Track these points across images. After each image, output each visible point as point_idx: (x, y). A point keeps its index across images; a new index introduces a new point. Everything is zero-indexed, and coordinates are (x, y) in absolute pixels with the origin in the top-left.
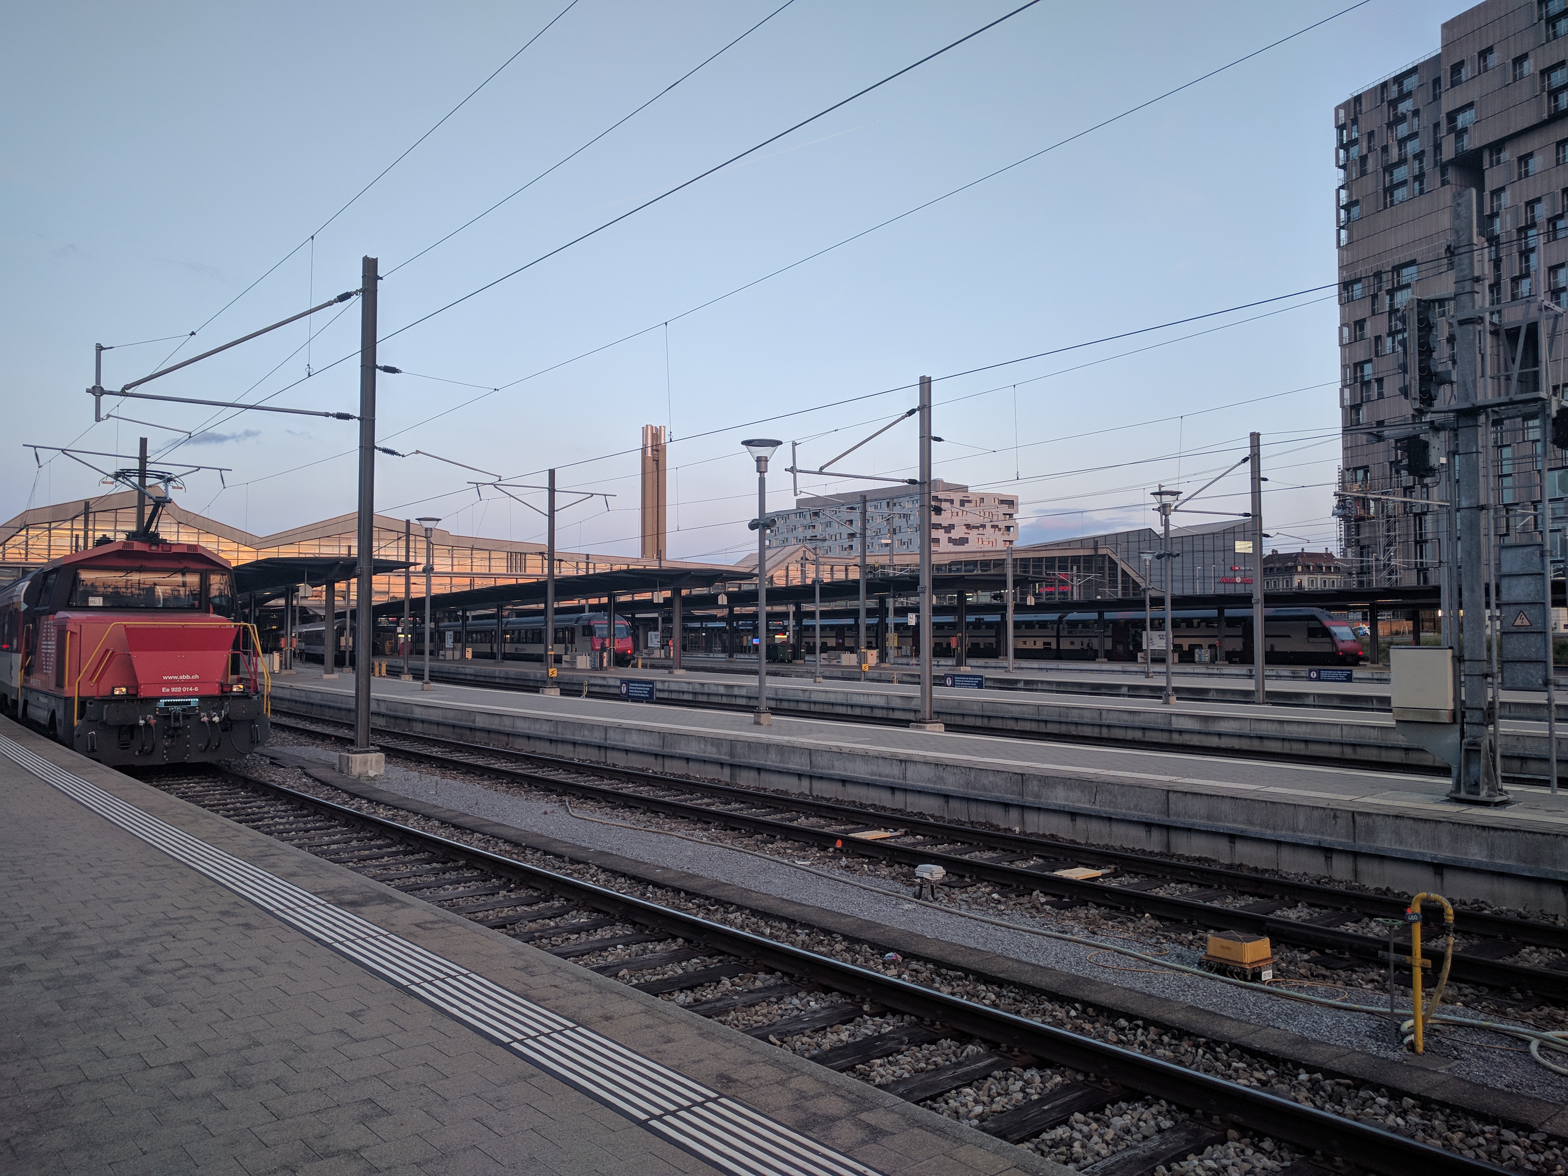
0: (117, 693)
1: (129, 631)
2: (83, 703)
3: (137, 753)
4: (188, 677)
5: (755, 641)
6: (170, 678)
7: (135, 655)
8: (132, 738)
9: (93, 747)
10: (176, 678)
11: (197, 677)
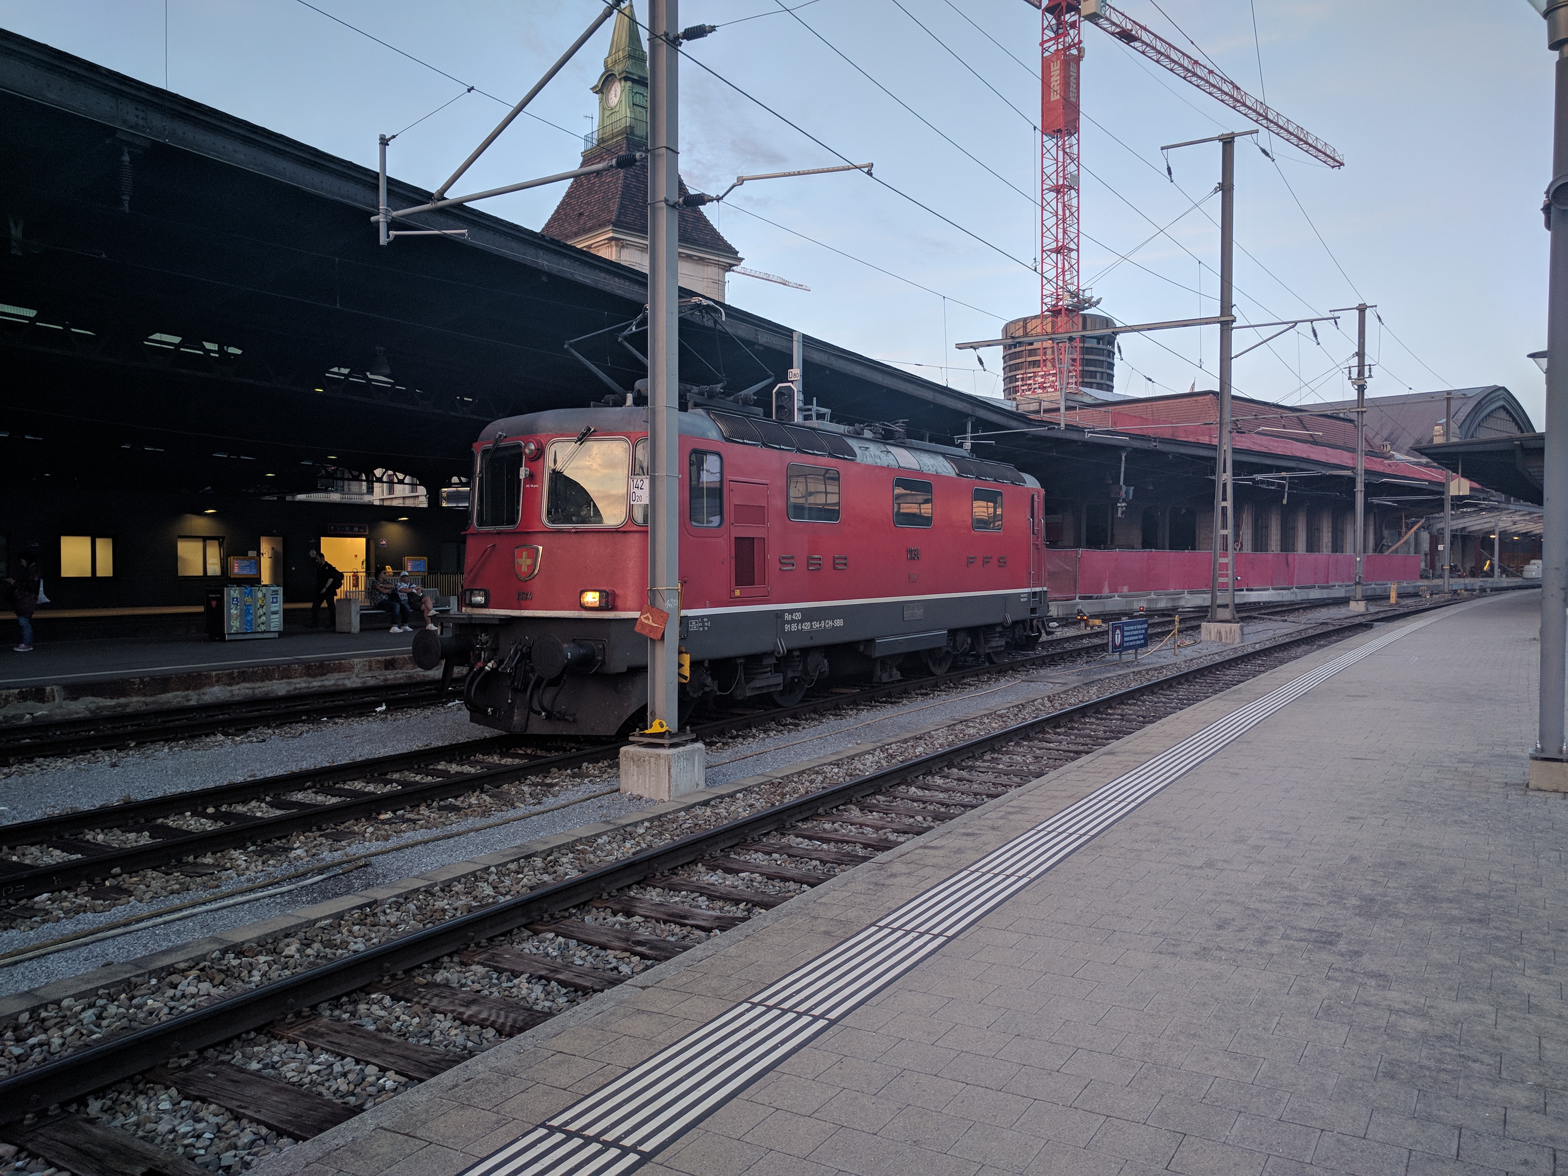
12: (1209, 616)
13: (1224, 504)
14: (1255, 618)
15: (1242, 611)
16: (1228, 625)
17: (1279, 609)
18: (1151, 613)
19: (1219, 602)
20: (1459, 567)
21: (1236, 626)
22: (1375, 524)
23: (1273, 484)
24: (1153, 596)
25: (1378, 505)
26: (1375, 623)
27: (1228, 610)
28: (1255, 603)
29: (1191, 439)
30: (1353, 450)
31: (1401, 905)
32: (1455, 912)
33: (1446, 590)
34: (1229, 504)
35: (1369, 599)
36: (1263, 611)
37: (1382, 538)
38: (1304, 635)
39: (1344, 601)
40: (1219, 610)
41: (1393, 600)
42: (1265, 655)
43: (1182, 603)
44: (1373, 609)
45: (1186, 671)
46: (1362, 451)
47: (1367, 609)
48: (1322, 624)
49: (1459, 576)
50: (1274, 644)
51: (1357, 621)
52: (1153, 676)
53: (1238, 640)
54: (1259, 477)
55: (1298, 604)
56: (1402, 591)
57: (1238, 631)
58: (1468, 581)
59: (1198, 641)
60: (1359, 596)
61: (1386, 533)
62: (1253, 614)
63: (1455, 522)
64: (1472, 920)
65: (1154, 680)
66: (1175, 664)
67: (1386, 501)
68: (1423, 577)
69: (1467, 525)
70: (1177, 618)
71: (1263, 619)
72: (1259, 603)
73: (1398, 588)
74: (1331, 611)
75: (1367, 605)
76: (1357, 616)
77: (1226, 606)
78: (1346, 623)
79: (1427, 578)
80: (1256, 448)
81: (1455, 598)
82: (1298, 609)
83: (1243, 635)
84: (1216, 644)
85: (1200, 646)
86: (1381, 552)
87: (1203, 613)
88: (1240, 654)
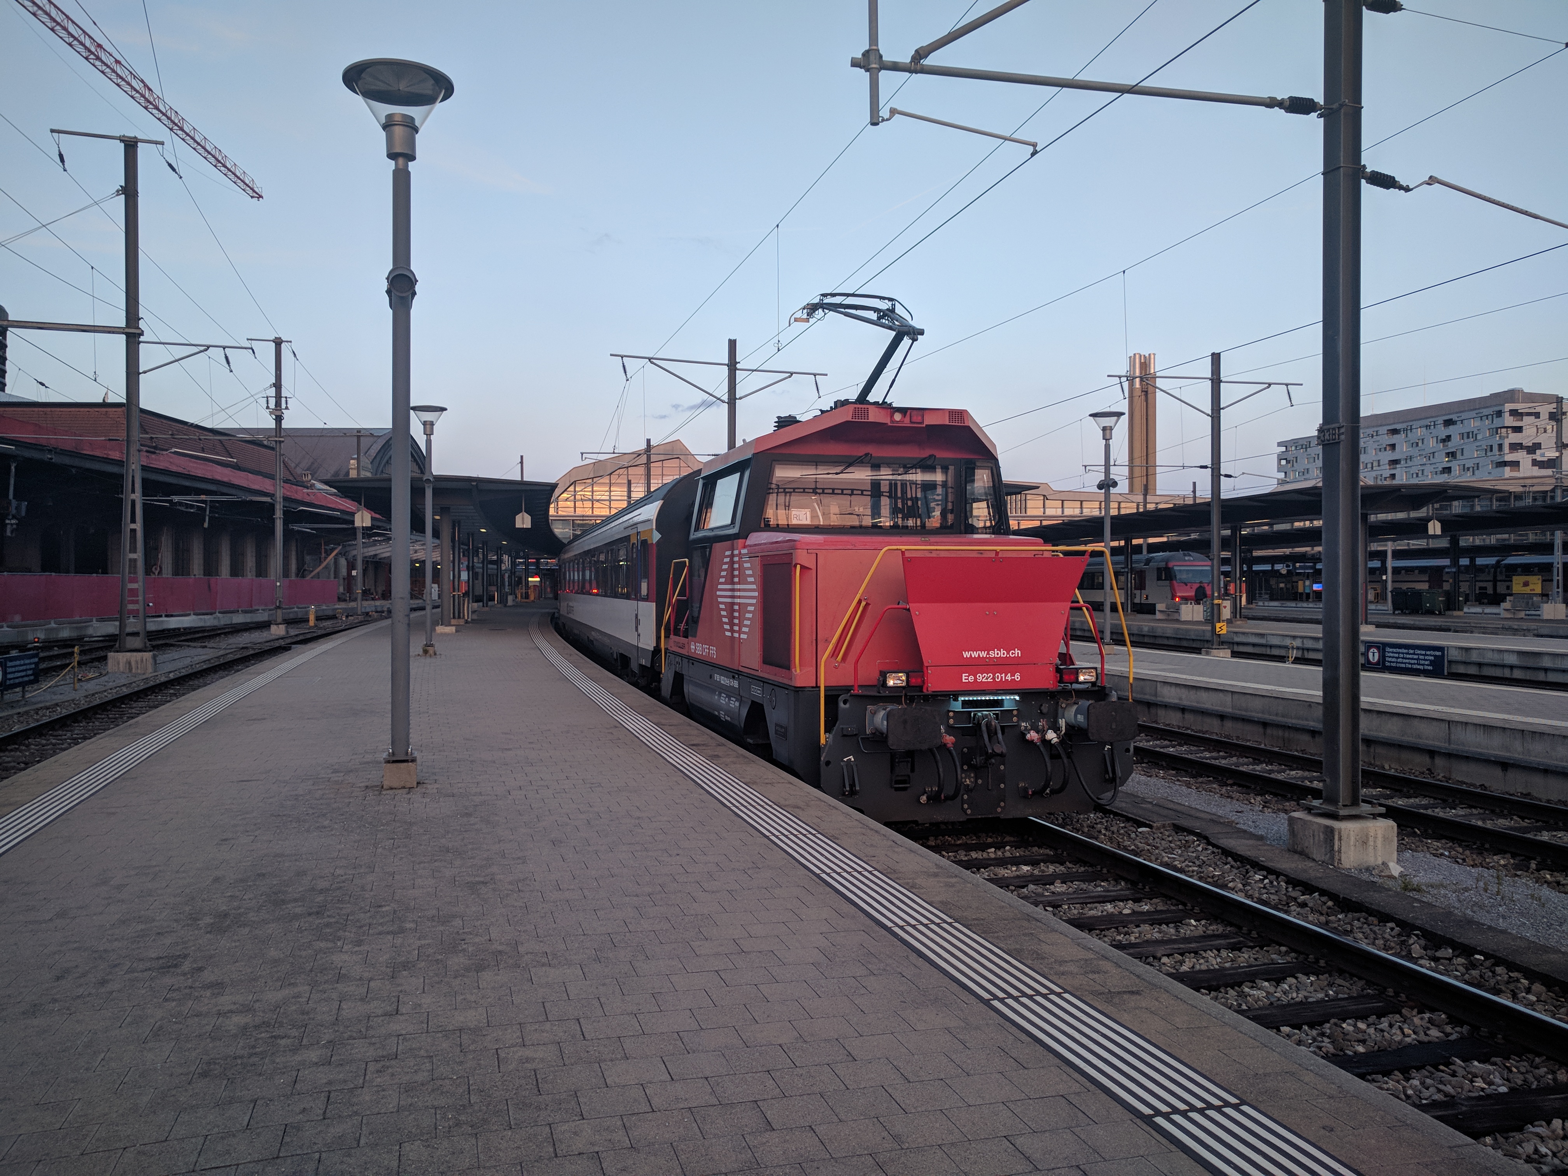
0: (891, 683)
1: (908, 561)
2: (832, 699)
3: (923, 799)
4: (1002, 653)
5: (1316, 587)
6: (975, 654)
7: (916, 609)
8: (913, 770)
9: (852, 785)
10: (983, 654)
11: (1017, 653)
12: (117, 645)
13: (133, 526)
14: (172, 645)
15: (155, 639)
16: (139, 655)
17: (200, 635)
18: (48, 644)
19: (129, 630)
20: (373, 590)
21: (148, 655)
22: (297, 551)
23: (192, 506)
24: (53, 625)
25: (298, 531)
26: (293, 646)
27: (138, 638)
28: (174, 629)
29: (97, 453)
30: (271, 477)
31: (251, 914)
32: (298, 910)
33: (359, 613)
34: (138, 526)
35: (289, 622)
36: (183, 638)
37: (304, 563)
38: (222, 661)
39: (265, 626)
40: (129, 638)
41: (312, 623)
42: (179, 684)
43: (90, 631)
44: (293, 632)
45: (86, 706)
46: (280, 479)
47: (287, 632)
48: (243, 648)
49: (373, 599)
50: (190, 671)
51: (277, 644)
52: (44, 715)
53: (150, 670)
54: (176, 499)
55: (219, 629)
56: (320, 614)
57: (151, 661)
58: (378, 603)
59: (104, 672)
60: (279, 620)
61: (308, 558)
62: (171, 641)
63: (366, 550)
64: (310, 914)
65: (45, 720)
66: (73, 700)
67: (305, 528)
68: (340, 599)
69: (378, 552)
70: (76, 649)
71: (181, 646)
72: (179, 629)
73: (316, 611)
74: (253, 635)
75: (286, 627)
76: (278, 639)
77: (136, 634)
78: (267, 647)
79: (345, 600)
80: (174, 469)
81: (367, 619)
82: (219, 635)
83: (156, 663)
84: (125, 676)
85: (106, 678)
86: (303, 576)
87: (112, 643)
88: (152, 684)
